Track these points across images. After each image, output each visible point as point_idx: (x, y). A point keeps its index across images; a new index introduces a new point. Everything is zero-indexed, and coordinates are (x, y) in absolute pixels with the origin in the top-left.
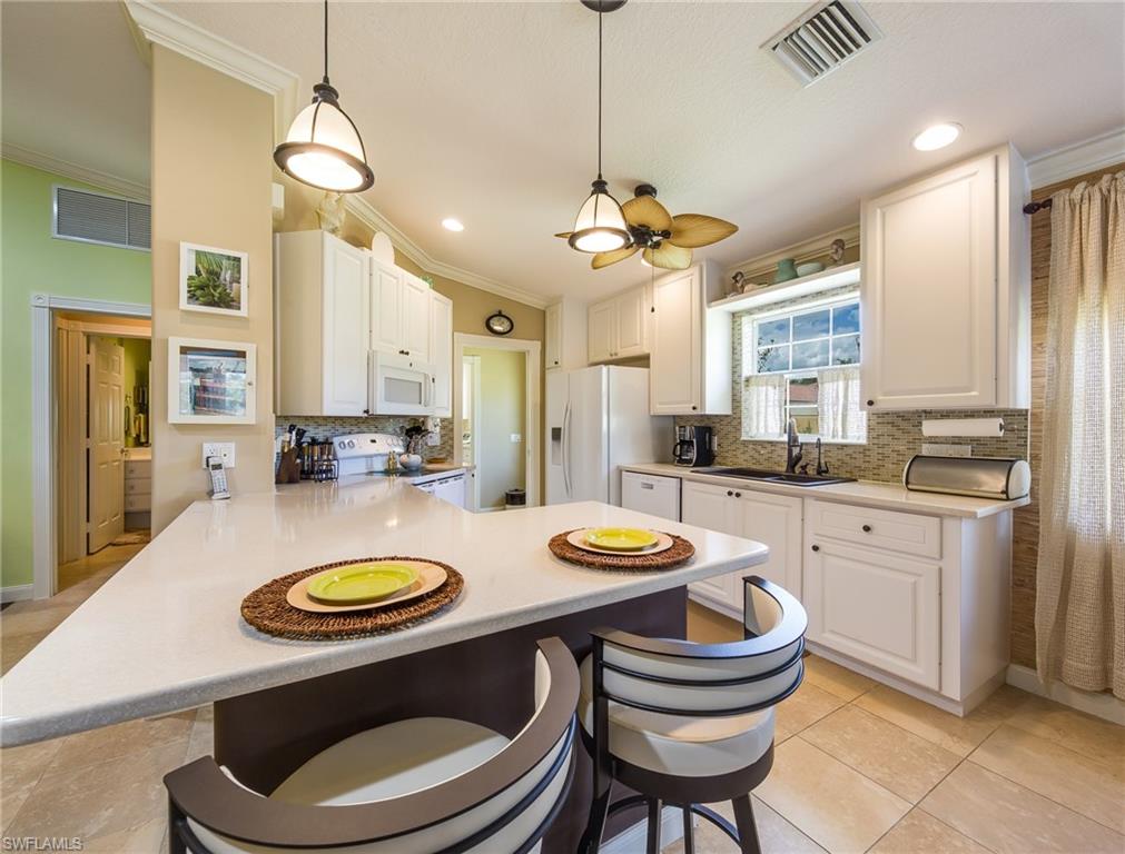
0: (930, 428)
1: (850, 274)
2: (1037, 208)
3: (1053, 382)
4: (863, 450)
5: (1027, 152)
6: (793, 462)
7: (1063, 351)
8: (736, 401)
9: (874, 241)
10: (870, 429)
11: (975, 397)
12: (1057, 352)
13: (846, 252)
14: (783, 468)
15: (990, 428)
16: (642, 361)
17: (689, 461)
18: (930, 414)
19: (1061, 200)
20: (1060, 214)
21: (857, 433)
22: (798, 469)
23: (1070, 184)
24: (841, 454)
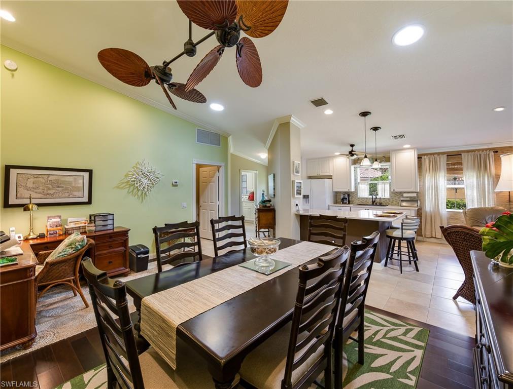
0: (405, 195)
1: (388, 164)
2: (419, 158)
3: (423, 187)
4: (389, 199)
5: (418, 149)
6: (373, 202)
7: (424, 182)
8: (356, 188)
9: (393, 159)
10: (390, 195)
11: (412, 190)
12: (423, 182)
13: (387, 159)
14: (371, 203)
15: (415, 195)
16: (330, 177)
17: (346, 203)
18: (405, 192)
19: (423, 157)
20: (423, 159)
21: (387, 196)
22: (375, 204)
23: (424, 155)
24: (384, 200)
